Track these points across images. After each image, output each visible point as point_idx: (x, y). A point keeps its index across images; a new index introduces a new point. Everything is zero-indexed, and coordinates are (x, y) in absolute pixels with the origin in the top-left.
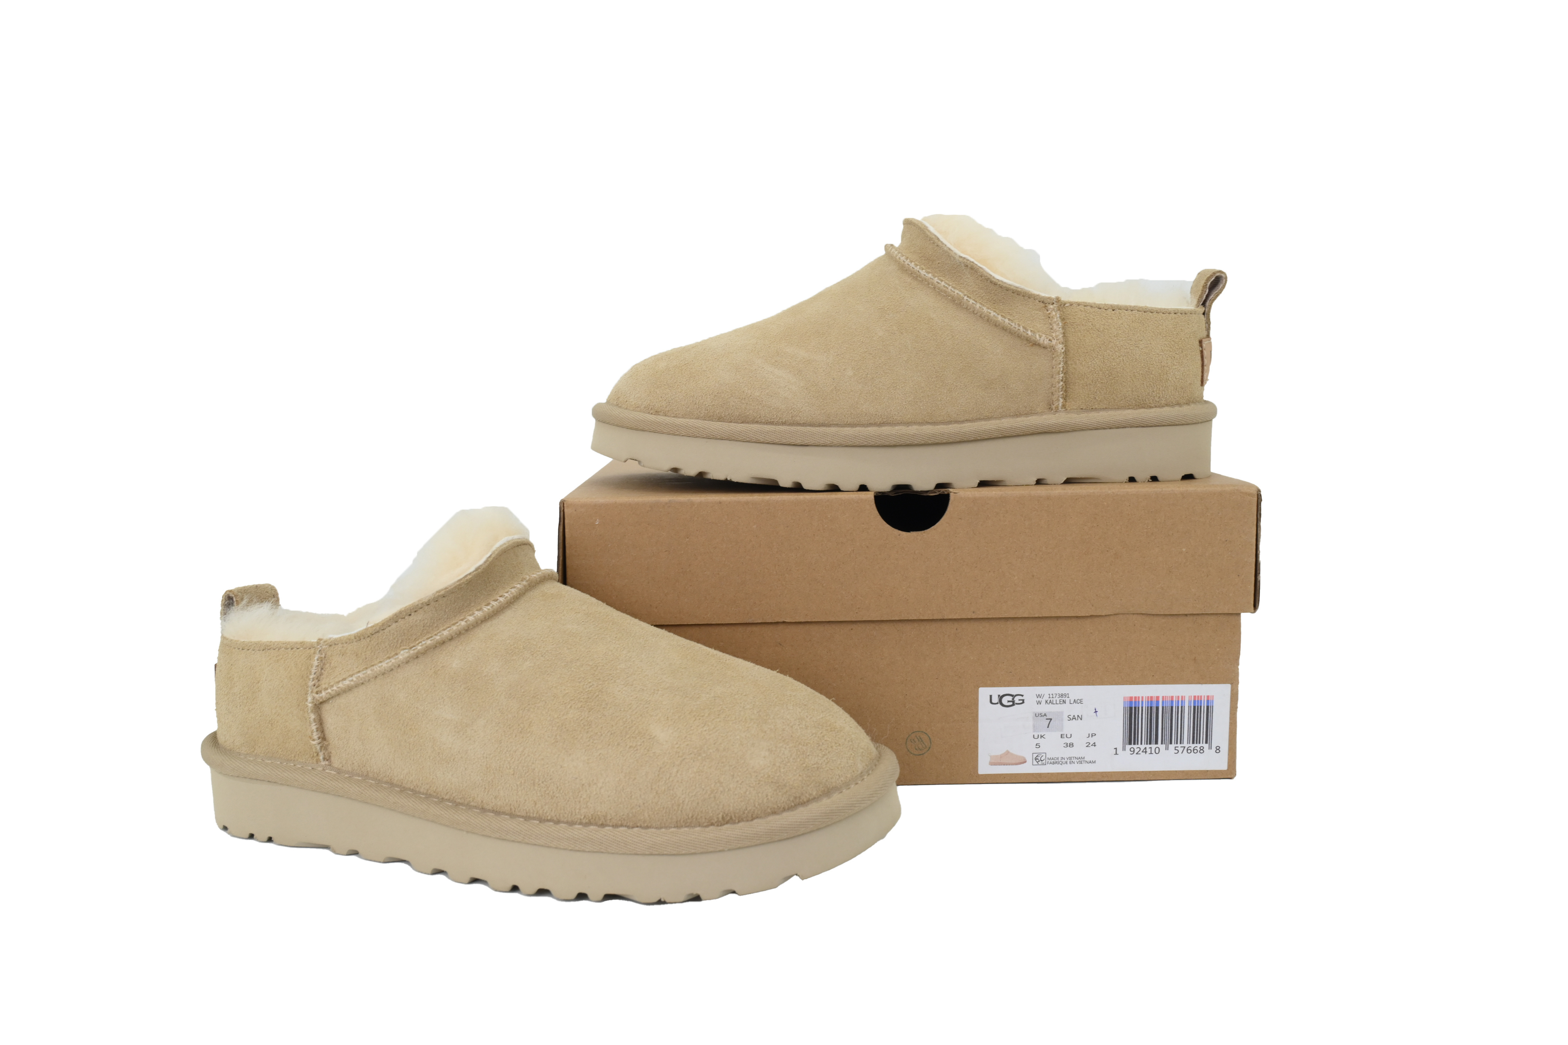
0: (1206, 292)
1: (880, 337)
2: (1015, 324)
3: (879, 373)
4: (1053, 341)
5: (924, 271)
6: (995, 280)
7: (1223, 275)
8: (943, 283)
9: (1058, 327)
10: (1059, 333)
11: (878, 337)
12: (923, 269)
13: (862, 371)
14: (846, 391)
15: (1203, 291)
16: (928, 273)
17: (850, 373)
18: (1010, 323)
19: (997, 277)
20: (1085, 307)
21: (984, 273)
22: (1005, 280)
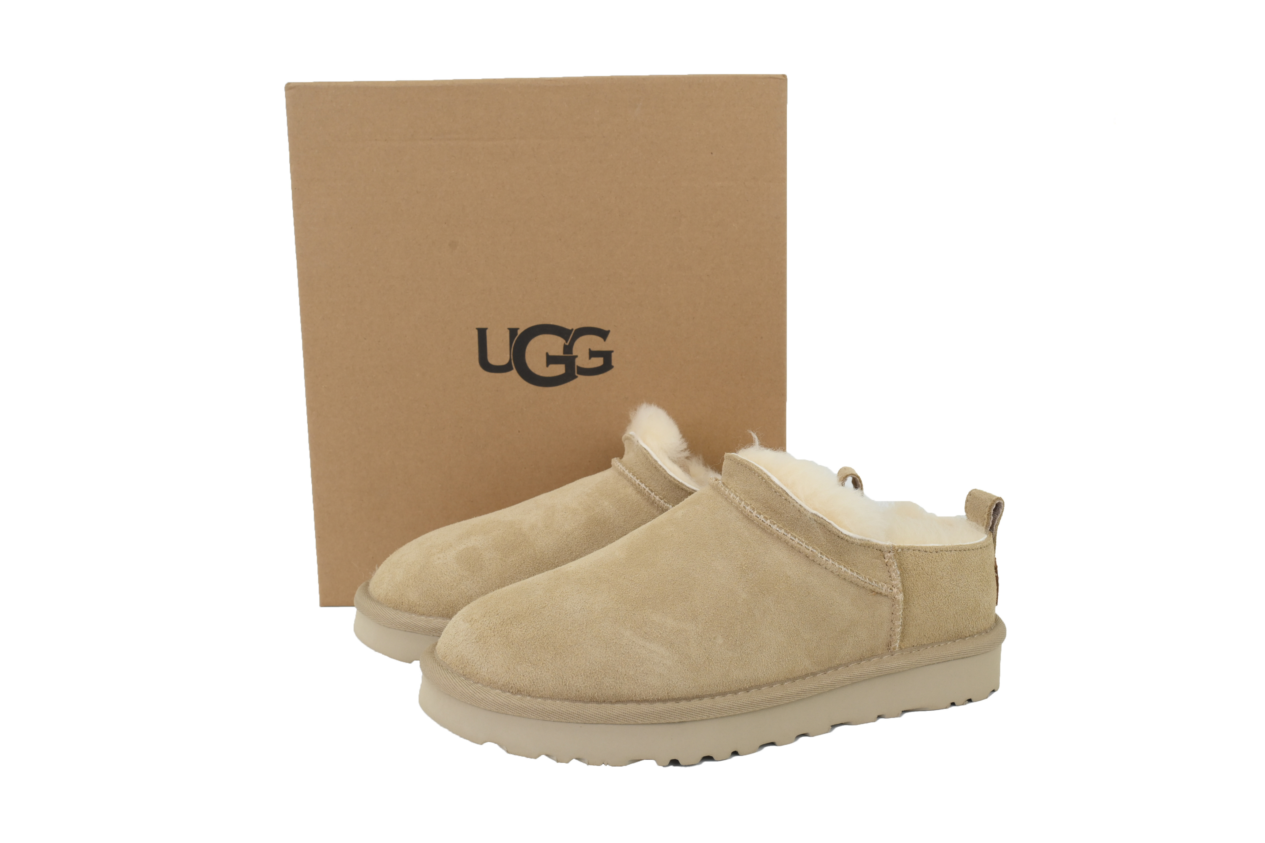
0: (991, 518)
1: (744, 600)
2: (862, 578)
3: (747, 639)
4: (893, 589)
5: (776, 526)
6: (842, 536)
7: (1001, 501)
8: (797, 540)
9: (896, 574)
10: (897, 582)
11: (742, 600)
12: (774, 524)
13: (731, 638)
14: (718, 660)
15: (989, 518)
16: (780, 528)
17: (720, 641)
18: (858, 577)
19: (845, 532)
20: (914, 551)
21: (833, 529)
22: (851, 534)
